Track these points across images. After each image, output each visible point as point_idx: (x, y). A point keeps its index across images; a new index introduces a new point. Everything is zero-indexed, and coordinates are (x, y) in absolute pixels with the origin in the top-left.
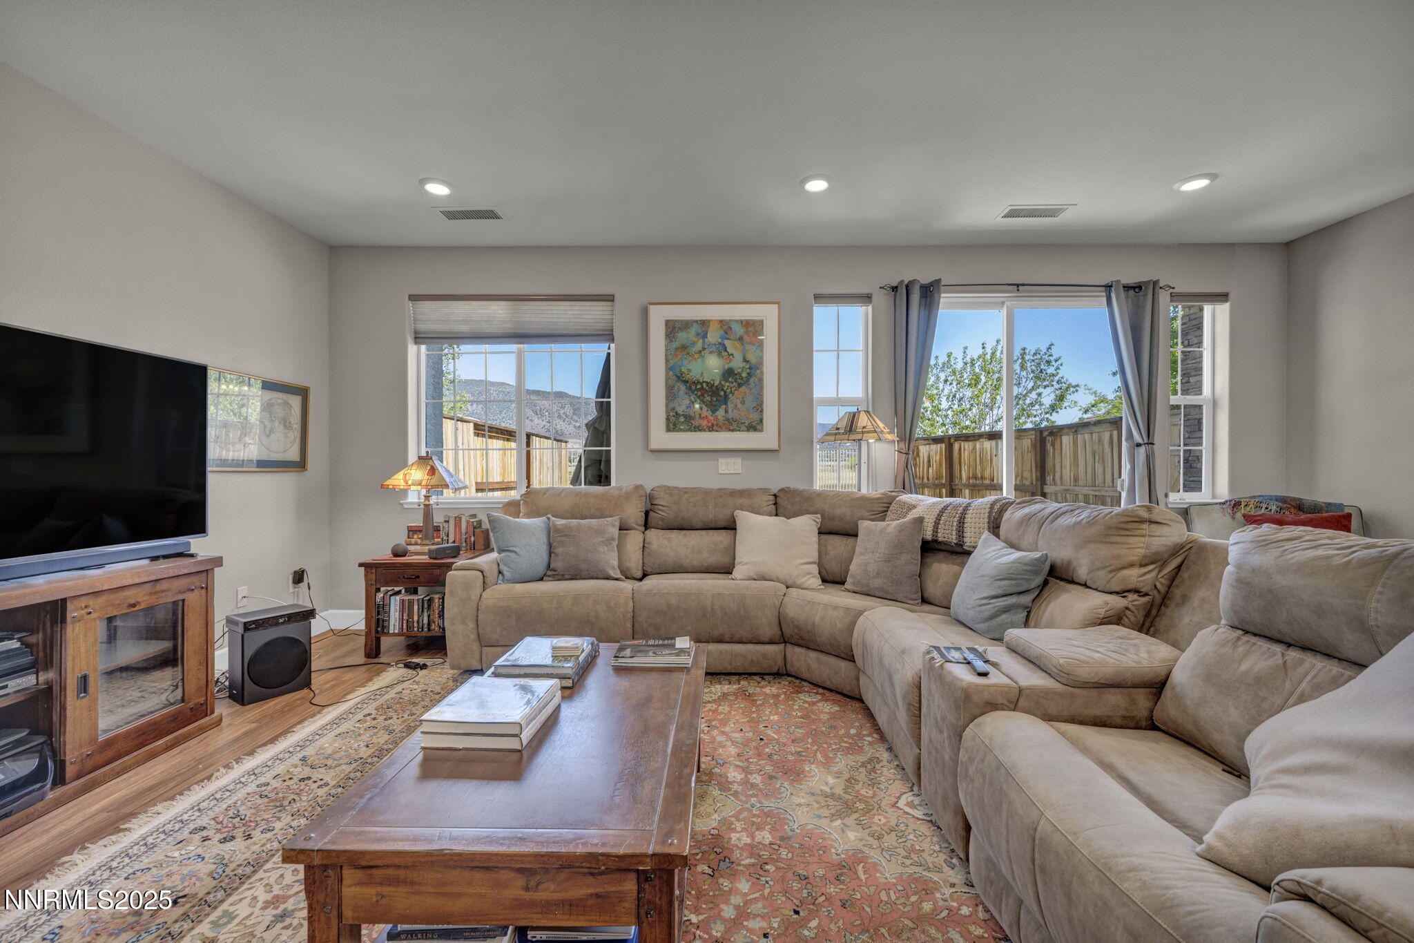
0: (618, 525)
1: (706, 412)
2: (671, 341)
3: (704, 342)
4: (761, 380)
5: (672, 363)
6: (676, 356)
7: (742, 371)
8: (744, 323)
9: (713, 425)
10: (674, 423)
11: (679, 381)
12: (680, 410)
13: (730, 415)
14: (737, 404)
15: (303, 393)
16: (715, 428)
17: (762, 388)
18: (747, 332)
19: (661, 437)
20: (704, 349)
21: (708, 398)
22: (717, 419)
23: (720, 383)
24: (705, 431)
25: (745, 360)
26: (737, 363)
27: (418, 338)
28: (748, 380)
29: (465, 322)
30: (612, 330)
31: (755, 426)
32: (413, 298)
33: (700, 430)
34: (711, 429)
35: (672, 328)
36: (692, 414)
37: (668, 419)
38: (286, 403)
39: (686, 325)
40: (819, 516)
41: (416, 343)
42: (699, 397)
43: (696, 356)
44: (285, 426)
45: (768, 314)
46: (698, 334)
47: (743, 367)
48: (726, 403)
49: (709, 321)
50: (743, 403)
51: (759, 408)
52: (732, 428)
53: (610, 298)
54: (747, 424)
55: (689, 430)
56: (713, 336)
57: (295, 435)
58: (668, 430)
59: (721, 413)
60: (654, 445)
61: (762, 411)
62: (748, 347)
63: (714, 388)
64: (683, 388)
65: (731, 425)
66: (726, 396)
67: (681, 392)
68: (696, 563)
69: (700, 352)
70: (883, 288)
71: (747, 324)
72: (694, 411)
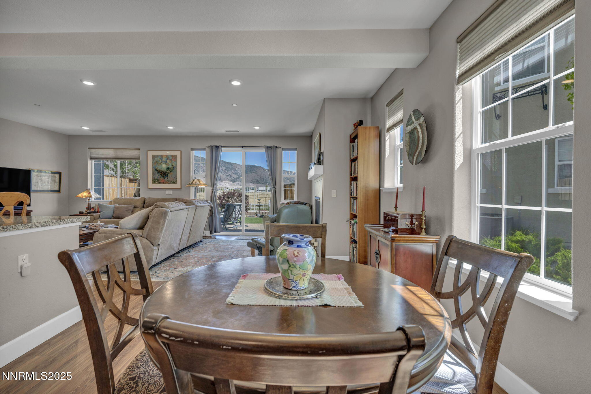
0: (133, 207)
1: (162, 178)
2: (154, 160)
4: (176, 170)
5: (154, 166)
6: (155, 164)
10: (154, 181)
12: (156, 178)
13: (168, 179)
14: (170, 177)
15: (60, 174)
17: (176, 173)
18: (173, 158)
19: (151, 185)
20: (162, 162)
21: (163, 175)
22: (165, 180)
23: (166, 171)
25: (172, 165)
26: (170, 166)
27: (92, 159)
28: (173, 170)
30: (140, 157)
31: (174, 182)
32: (89, 148)
33: (161, 183)
34: (164, 183)
35: (154, 157)
37: (153, 180)
38: (55, 176)
39: (157, 156)
42: (160, 175)
43: (160, 164)
44: (54, 182)
45: (178, 154)
46: (160, 159)
47: (172, 167)
48: (167, 176)
49: (163, 155)
50: (172, 176)
51: (176, 178)
53: (139, 149)
55: (158, 183)
56: (164, 159)
57: (57, 184)
58: (153, 183)
59: (166, 179)
60: (149, 187)
62: (173, 162)
63: (164, 173)
64: (156, 172)
65: (169, 182)
66: (167, 174)
70: (207, 147)
71: (172, 156)
72: (159, 178)
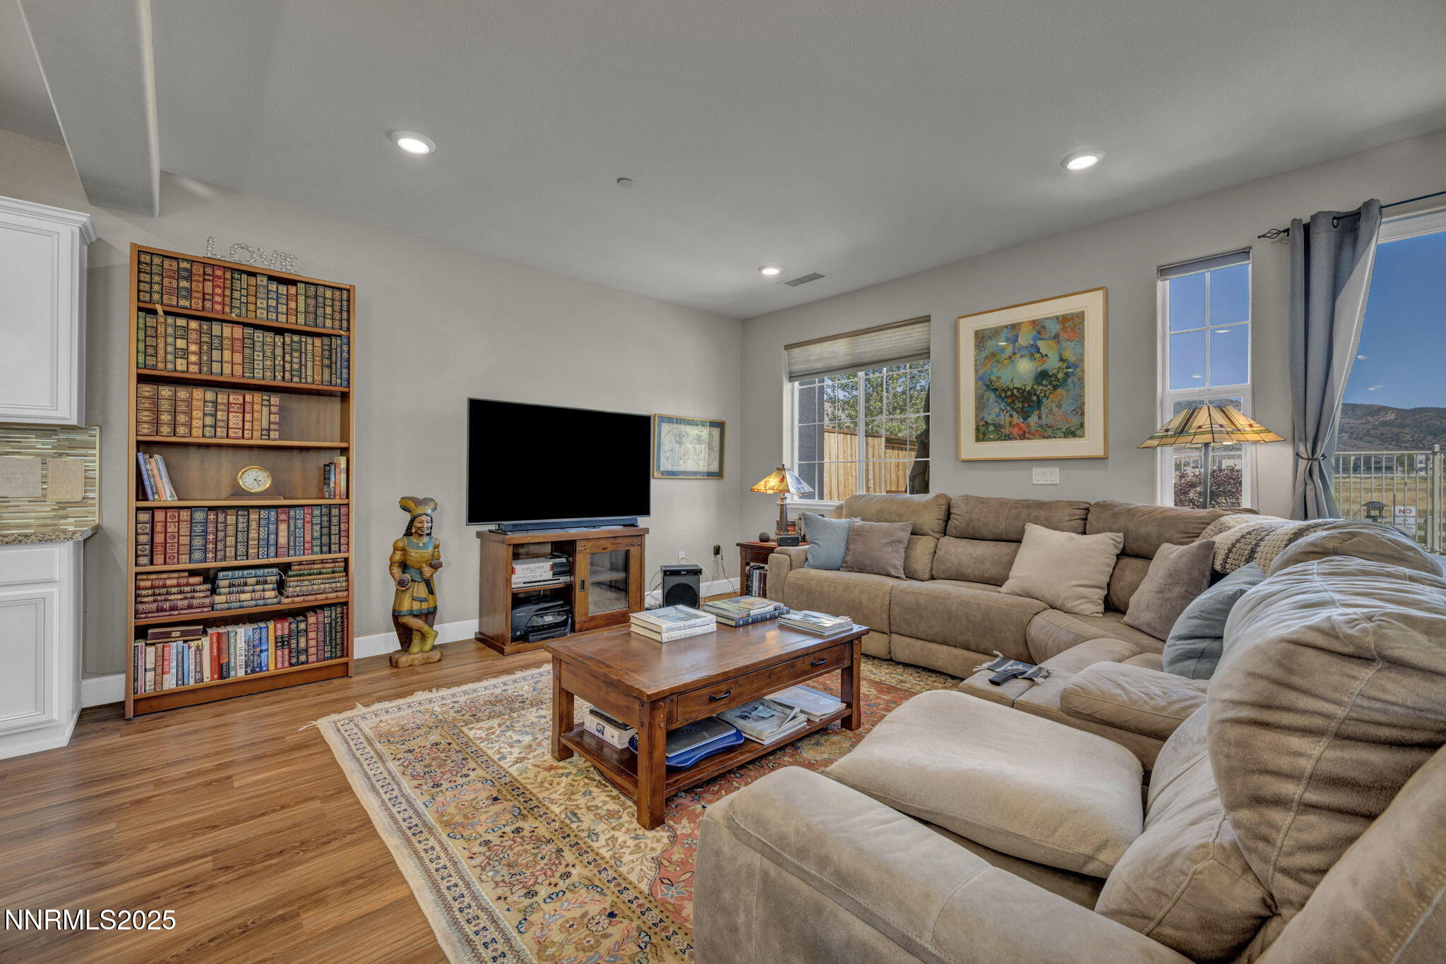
0: (910, 530)
1: (1017, 419)
2: (980, 351)
3: (1014, 346)
4: (1081, 379)
5: (981, 372)
6: (985, 365)
7: (1058, 372)
8: (1060, 319)
9: (1024, 432)
10: (983, 433)
11: (988, 387)
12: (989, 419)
13: (1044, 421)
14: (1054, 408)
16: (1027, 435)
17: (1082, 388)
18: (1064, 329)
19: (971, 448)
20: (1014, 354)
21: (1020, 405)
22: (1028, 426)
23: (1033, 388)
24: (1016, 439)
25: (1062, 360)
26: (1052, 364)
27: (792, 377)
28: (1065, 380)
29: (819, 360)
30: (929, 349)
31: (1074, 432)
32: (788, 347)
33: (1011, 439)
34: (1023, 437)
35: (981, 337)
36: (1002, 423)
37: (977, 429)
39: (995, 332)
40: (1121, 535)
41: (790, 381)
42: (1009, 405)
43: (1006, 362)
45: (1091, 306)
46: (1011, 340)
47: (1059, 368)
48: (1039, 409)
49: (1021, 323)
50: (1059, 406)
51: (1080, 411)
52: (1046, 435)
53: (926, 319)
54: (1064, 430)
55: (999, 439)
56: (1024, 339)
58: (978, 440)
59: (1033, 419)
60: (965, 455)
61: (1082, 414)
62: (1065, 344)
63: (1025, 394)
64: (992, 396)
65: (1046, 432)
66: (1039, 402)
67: (991, 401)
68: (977, 573)
69: (1010, 357)
70: (1264, 236)
71: (1064, 320)
72: (1004, 419)
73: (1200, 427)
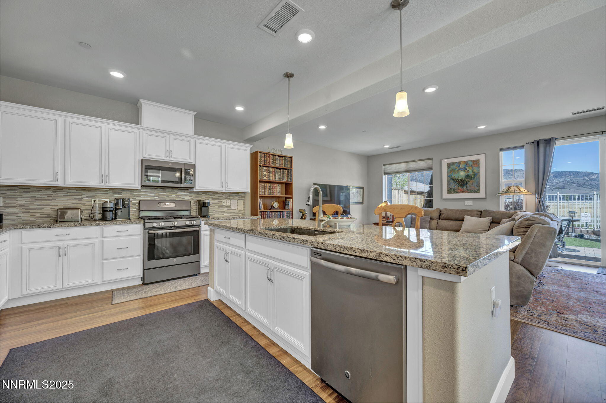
0: (429, 218)
1: (460, 188)
2: (449, 169)
3: (459, 168)
4: (479, 177)
5: (449, 175)
6: (450, 173)
7: (472, 175)
8: (473, 161)
9: (462, 191)
10: (449, 191)
11: (451, 179)
12: (452, 187)
13: (468, 188)
14: (471, 184)
16: (463, 192)
17: (479, 180)
18: (474, 164)
19: (446, 195)
20: (459, 170)
21: (461, 184)
22: (464, 189)
23: (465, 179)
24: (460, 193)
26: (470, 173)
28: (474, 178)
30: (432, 167)
31: (477, 191)
32: (384, 165)
33: (458, 193)
34: (462, 192)
35: (449, 165)
36: (455, 188)
39: (453, 164)
40: (491, 218)
41: (385, 175)
42: (458, 184)
43: (457, 172)
45: (481, 158)
46: (457, 166)
47: (472, 174)
48: (467, 185)
49: (461, 162)
50: (472, 184)
51: (478, 185)
52: (469, 192)
53: (431, 159)
54: (474, 191)
55: (455, 193)
56: (462, 166)
58: (448, 193)
59: (465, 188)
60: (444, 197)
61: (479, 187)
62: (474, 168)
63: (462, 181)
64: (452, 181)
65: (468, 191)
66: (467, 183)
67: (452, 182)
68: (450, 228)
69: (458, 171)
70: (527, 143)
73: (512, 191)
